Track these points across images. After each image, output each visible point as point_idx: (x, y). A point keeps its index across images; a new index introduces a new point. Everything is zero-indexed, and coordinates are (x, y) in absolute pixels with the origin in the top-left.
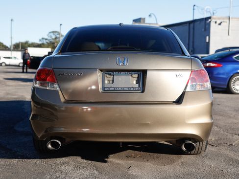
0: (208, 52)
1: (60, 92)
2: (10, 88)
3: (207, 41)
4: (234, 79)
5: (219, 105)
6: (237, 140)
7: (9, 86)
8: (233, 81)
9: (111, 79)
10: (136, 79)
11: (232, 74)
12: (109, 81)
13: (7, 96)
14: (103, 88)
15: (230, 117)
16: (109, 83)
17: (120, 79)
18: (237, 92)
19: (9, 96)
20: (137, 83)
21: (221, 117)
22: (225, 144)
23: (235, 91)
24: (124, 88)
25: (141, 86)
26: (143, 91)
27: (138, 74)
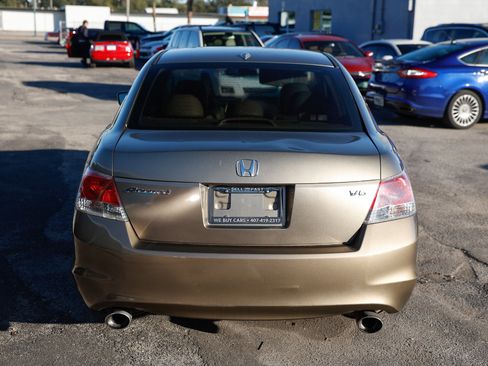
0: (410, 36)
1: (128, 224)
2: (35, 110)
3: (410, 8)
4: (458, 100)
5: (427, 161)
6: (458, 265)
7: (32, 104)
8: (456, 104)
9: (226, 200)
10: (274, 200)
11: (454, 92)
12: (221, 203)
13: (30, 135)
14: (211, 219)
15: (448, 199)
16: (222, 209)
17: (243, 200)
18: (462, 125)
19: (34, 136)
20: (274, 209)
21: (430, 199)
22: (437, 277)
23: (458, 123)
24: (250, 218)
25: (283, 214)
26: (287, 225)
27: (278, 192)
